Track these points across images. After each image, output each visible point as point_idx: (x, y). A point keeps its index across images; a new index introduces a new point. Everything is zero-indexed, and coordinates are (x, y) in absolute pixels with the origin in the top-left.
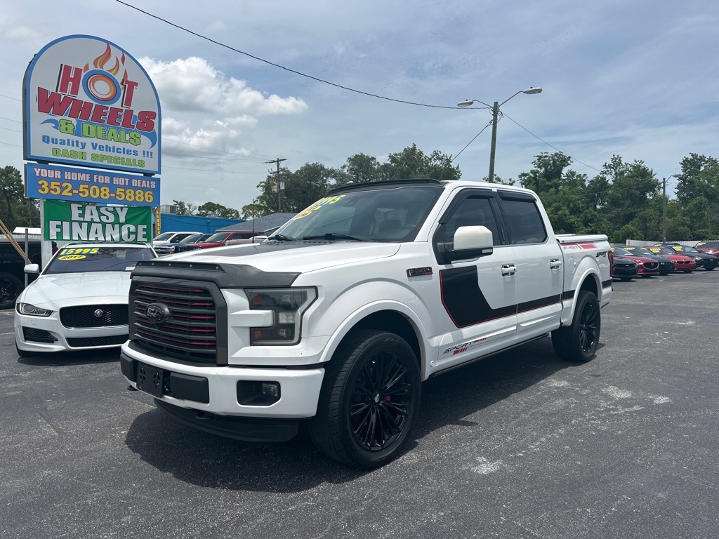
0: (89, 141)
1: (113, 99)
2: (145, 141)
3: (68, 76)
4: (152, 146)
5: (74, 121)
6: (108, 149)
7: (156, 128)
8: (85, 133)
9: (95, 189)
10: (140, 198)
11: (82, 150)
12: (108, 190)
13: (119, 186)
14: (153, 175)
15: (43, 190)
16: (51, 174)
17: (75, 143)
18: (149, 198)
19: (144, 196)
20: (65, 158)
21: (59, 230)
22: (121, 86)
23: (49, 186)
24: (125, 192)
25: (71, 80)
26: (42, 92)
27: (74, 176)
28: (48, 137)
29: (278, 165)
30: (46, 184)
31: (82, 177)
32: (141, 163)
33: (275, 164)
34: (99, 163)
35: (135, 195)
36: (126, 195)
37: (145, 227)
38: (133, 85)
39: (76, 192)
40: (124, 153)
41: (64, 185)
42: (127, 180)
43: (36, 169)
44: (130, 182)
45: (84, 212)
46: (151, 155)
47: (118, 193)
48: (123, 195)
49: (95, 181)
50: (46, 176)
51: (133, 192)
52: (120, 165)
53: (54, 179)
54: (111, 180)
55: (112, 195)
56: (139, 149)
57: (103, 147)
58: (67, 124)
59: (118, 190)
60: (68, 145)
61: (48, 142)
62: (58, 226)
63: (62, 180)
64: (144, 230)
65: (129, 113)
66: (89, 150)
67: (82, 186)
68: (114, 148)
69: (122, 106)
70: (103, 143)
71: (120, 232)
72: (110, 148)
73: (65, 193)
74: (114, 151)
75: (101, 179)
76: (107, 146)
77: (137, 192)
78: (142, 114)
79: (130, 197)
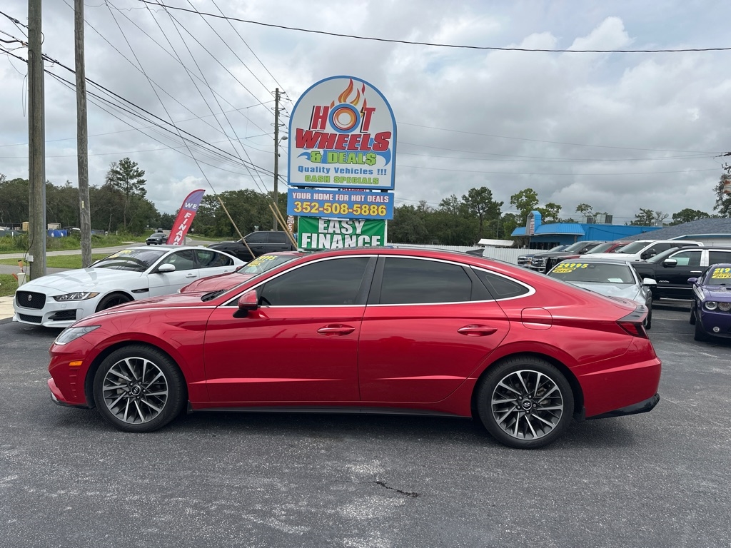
0: (332, 166)
1: (353, 127)
2: (380, 160)
4: (386, 164)
5: (321, 151)
6: (348, 171)
7: (391, 146)
8: (330, 160)
9: (336, 206)
10: (374, 212)
11: (327, 175)
12: (347, 206)
13: (356, 202)
14: (389, 190)
15: (298, 209)
16: (304, 196)
17: (322, 170)
18: (382, 212)
19: (378, 210)
20: (314, 183)
21: (309, 240)
22: (361, 114)
23: (302, 206)
24: (361, 208)
25: (321, 117)
26: (299, 131)
27: (321, 197)
28: (302, 167)
30: (300, 204)
31: (326, 197)
32: (376, 180)
34: (340, 184)
35: (369, 209)
36: (362, 210)
37: (379, 237)
38: (371, 111)
39: (322, 209)
40: (361, 173)
41: (313, 204)
42: (363, 197)
43: (294, 193)
44: (366, 198)
45: (328, 226)
46: (385, 172)
47: (355, 209)
48: (359, 210)
49: (337, 199)
50: (300, 198)
51: (368, 207)
52: (357, 184)
53: (306, 200)
54: (350, 198)
55: (351, 210)
56: (374, 168)
57: (343, 170)
58: (316, 154)
59: (356, 206)
60: (317, 171)
61: (302, 171)
62: (308, 238)
63: (312, 200)
64: (378, 240)
65: (367, 137)
66: (332, 174)
67: (326, 204)
68: (352, 170)
69: (360, 132)
70: (343, 166)
71: (357, 241)
73: (313, 211)
74: (352, 173)
75: (342, 198)
76: (346, 169)
77: (372, 207)
78: (378, 136)
79: (365, 212)
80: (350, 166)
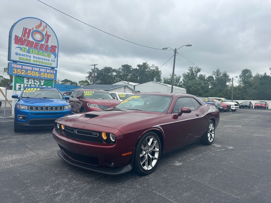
0: (32, 55)
1: (42, 40)
2: (53, 56)
3: (26, 32)
4: (55, 58)
5: (27, 48)
6: (39, 58)
7: (56, 52)
8: (31, 52)
9: (33, 73)
10: (49, 77)
11: (30, 58)
12: (38, 73)
13: (42, 72)
14: (55, 68)
15: (15, 72)
16: (18, 66)
17: (27, 56)
18: (53, 77)
19: (51, 76)
20: (23, 61)
21: (20, 87)
22: (45, 36)
23: (17, 71)
24: (44, 74)
25: (27, 33)
26: (16, 37)
27: (26, 68)
28: (18, 53)
29: (95, 67)
30: (16, 70)
31: (29, 68)
32: (51, 64)
33: (94, 66)
34: (35, 63)
35: (48, 75)
36: (44, 75)
37: (51, 87)
38: (49, 36)
39: (27, 73)
40: (45, 60)
41: (22, 71)
42: (45, 70)
43: (12, 64)
44: (46, 71)
45: (28, 81)
46: (54, 61)
47: (42, 74)
49: (34, 70)
50: (16, 67)
51: (47, 74)
52: (43, 64)
53: (19, 68)
54: (40, 70)
55: (40, 75)
56: (50, 59)
57: (37, 58)
58: (24, 49)
60: (25, 56)
61: (17, 55)
63: (22, 69)
65: (47, 46)
66: (32, 58)
67: (29, 71)
68: (41, 58)
69: (45, 43)
72: (40, 58)
73: (22, 74)
74: (41, 59)
75: (36, 69)
76: (38, 57)
77: (49, 74)
78: (52, 46)
79: (46, 76)
80: (40, 57)
